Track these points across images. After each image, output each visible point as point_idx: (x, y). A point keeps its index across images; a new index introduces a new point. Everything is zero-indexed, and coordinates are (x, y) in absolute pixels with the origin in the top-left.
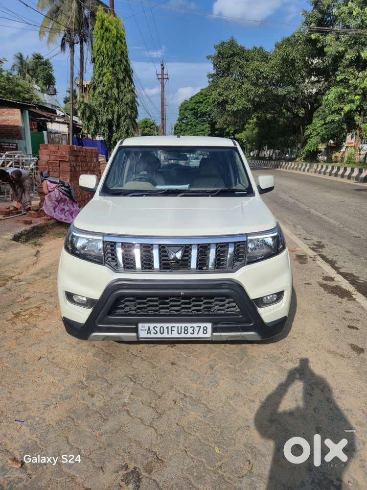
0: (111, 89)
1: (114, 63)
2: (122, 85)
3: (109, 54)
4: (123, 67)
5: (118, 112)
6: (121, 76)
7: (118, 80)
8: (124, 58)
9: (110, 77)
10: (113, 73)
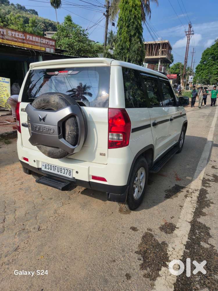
0: (125, 42)
1: (129, 24)
2: (133, 39)
3: (126, 18)
4: (135, 26)
5: (129, 57)
6: (132, 33)
7: (131, 36)
8: (136, 20)
9: (125, 35)
10: (128, 32)
